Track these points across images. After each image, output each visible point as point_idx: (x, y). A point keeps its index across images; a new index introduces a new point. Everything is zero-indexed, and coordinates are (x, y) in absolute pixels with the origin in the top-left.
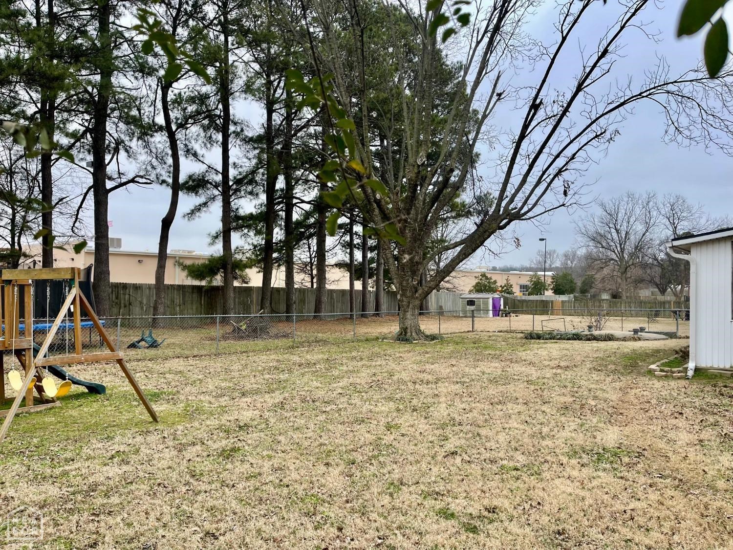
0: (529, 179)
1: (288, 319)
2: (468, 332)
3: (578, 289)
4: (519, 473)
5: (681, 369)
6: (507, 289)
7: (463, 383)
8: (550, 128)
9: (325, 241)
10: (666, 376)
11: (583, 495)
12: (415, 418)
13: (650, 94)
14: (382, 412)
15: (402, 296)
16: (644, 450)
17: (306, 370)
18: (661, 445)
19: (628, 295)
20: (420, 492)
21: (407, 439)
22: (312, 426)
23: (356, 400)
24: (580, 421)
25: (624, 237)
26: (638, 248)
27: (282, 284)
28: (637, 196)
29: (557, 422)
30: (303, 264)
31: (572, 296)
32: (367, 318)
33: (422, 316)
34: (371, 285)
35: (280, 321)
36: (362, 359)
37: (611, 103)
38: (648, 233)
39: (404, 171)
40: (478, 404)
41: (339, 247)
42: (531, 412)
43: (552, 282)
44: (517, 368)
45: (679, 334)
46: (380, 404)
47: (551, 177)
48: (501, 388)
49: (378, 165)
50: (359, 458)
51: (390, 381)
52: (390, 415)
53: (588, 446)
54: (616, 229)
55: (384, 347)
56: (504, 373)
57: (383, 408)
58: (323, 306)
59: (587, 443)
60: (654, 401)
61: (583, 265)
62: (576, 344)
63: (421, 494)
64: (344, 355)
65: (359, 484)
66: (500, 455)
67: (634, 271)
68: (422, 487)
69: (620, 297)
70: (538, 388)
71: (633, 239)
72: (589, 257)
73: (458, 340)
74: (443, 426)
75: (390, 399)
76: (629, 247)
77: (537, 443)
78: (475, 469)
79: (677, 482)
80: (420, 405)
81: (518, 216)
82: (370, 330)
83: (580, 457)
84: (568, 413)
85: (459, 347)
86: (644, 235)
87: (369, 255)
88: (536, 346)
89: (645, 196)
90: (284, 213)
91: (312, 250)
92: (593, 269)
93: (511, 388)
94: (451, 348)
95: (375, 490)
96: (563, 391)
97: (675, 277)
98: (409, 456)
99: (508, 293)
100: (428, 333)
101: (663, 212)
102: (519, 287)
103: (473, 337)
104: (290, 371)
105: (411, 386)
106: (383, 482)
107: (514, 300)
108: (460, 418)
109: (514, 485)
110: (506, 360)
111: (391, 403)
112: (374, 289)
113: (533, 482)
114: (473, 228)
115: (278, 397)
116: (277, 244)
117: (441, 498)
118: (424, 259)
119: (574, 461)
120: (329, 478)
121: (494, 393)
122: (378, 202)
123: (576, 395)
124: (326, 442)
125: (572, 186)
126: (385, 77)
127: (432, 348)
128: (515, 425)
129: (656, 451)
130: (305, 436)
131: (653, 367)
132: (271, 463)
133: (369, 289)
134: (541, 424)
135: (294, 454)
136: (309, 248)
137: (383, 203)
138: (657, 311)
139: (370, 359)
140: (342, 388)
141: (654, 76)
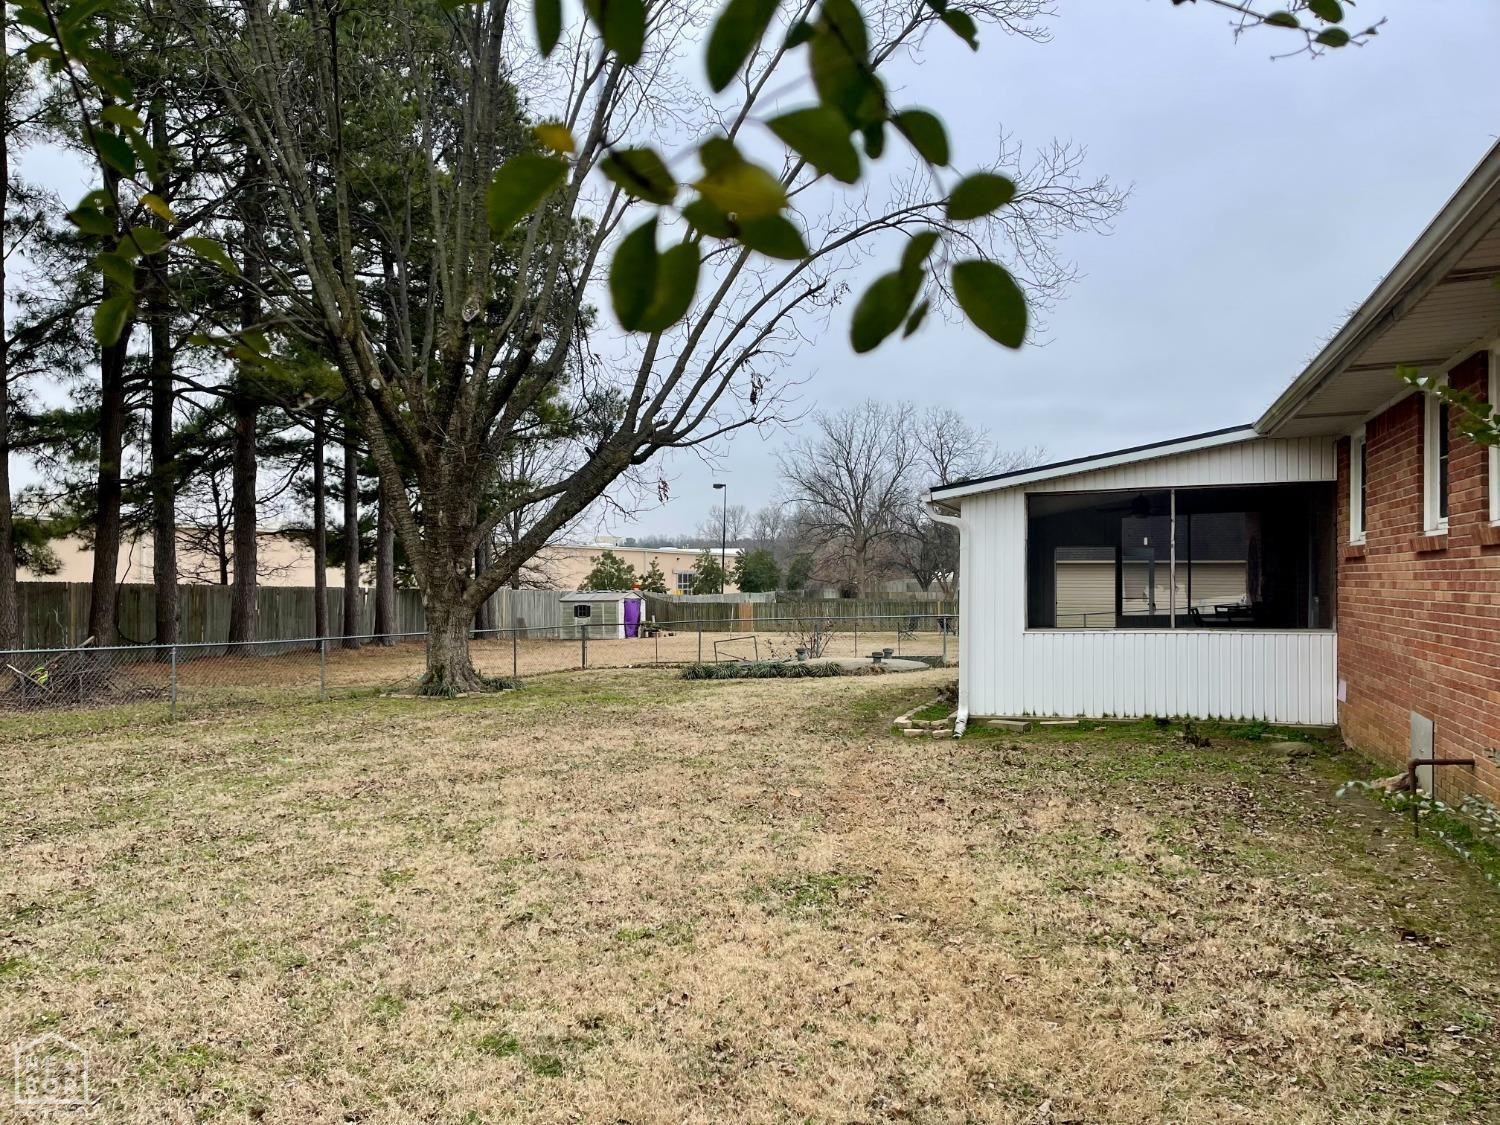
0: (688, 366)
1: (162, 656)
2: (574, 669)
3: (783, 581)
4: (651, 942)
5: (945, 721)
6: (654, 582)
7: (555, 774)
8: (728, 268)
9: (253, 478)
10: (921, 736)
11: (765, 968)
12: (448, 854)
13: (899, 222)
14: (376, 848)
15: (431, 598)
16: (876, 872)
17: (200, 769)
18: (906, 861)
19: (869, 590)
20: (447, 1008)
21: (427, 899)
22: (204, 893)
23: (317, 828)
24: (770, 830)
25: (861, 482)
26: (886, 504)
27: (148, 578)
28: (883, 409)
29: (730, 836)
30: (201, 531)
31: (772, 593)
32: (356, 648)
33: (479, 642)
34: (366, 577)
35: (140, 662)
36: (337, 738)
37: (834, 231)
38: (900, 478)
39: (435, 331)
40: (583, 815)
41: (289, 492)
42: (685, 819)
43: (737, 569)
44: (664, 736)
45: (948, 659)
46: (373, 831)
47: (730, 364)
48: (630, 778)
49: (379, 316)
50: (312, 951)
51: (400, 781)
52: (393, 853)
53: (782, 873)
54: (848, 470)
55: (392, 709)
56: (638, 749)
57: (380, 839)
58: (251, 624)
59: (781, 871)
60: (899, 783)
61: (792, 536)
62: (777, 683)
63: (449, 1012)
64: (299, 731)
65: (310, 1009)
66: (617, 911)
67: (878, 548)
68: (453, 996)
69: (855, 595)
70: (701, 772)
71: (877, 488)
72: (802, 520)
73: (554, 687)
74: (506, 866)
75: (397, 818)
76: (870, 504)
77: (689, 880)
78: (567, 946)
79: (927, 926)
80: (461, 826)
81: (668, 438)
82: (361, 674)
83: (766, 899)
84: (752, 817)
85: (553, 702)
86: (894, 480)
87: (361, 511)
88: (703, 692)
89: (896, 410)
90: (149, 413)
91: (222, 498)
92: (809, 542)
93: (650, 775)
94: (536, 703)
95: (346, 1018)
96: (746, 775)
97: (944, 557)
98: (428, 935)
99: (655, 590)
100: (490, 675)
101: (925, 440)
102: (676, 578)
103: (583, 679)
104: (159, 774)
105: (444, 788)
106: (366, 996)
107: (667, 604)
108: (544, 845)
109: (640, 966)
110: (644, 723)
111: (399, 827)
112: (374, 585)
113: (677, 956)
114: (583, 459)
115: (123, 835)
116: (130, 482)
117: (490, 1013)
118: (479, 522)
119: (755, 907)
120: (238, 1007)
121: (615, 788)
122: (376, 396)
123: (769, 780)
124: (237, 926)
125: (766, 385)
126: (391, 128)
127: (496, 707)
128: (652, 848)
129: (896, 873)
130: (185, 917)
131: (901, 720)
132: (95, 987)
133: (361, 585)
134: (701, 842)
135: (155, 960)
136: (216, 494)
137: (387, 398)
138: (913, 619)
139: (356, 736)
140: (285, 804)
141: (906, 189)
